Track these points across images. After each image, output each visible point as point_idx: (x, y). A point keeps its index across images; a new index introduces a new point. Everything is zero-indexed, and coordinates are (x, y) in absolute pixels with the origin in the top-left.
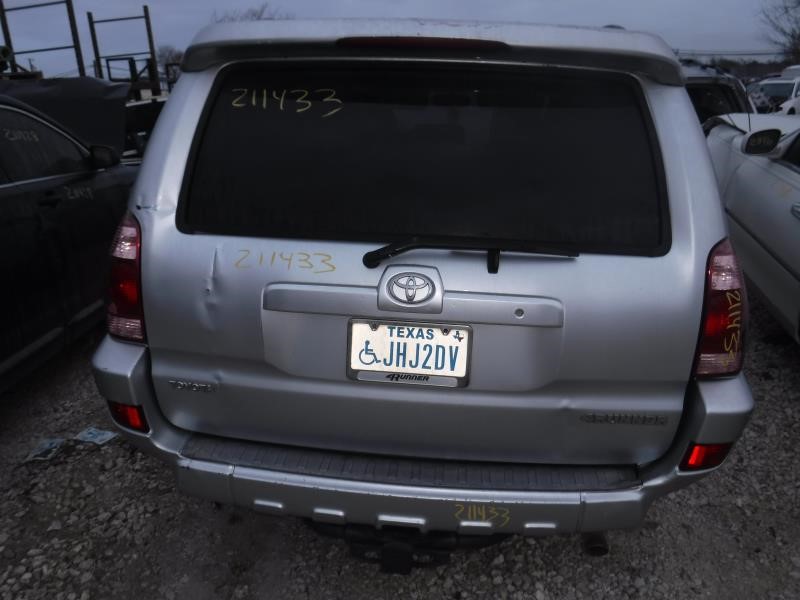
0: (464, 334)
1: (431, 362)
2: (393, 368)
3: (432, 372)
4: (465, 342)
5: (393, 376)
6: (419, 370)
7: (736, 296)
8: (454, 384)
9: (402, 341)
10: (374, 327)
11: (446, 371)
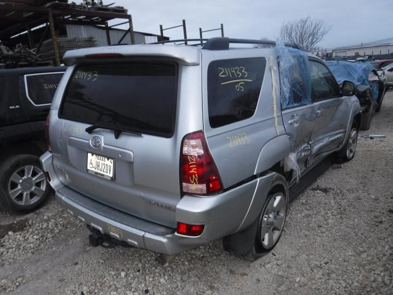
0: (112, 161)
1: (105, 170)
2: (96, 171)
3: (105, 174)
4: (112, 164)
5: (96, 173)
6: (102, 172)
7: (193, 158)
8: (110, 179)
9: (99, 161)
10: (92, 155)
11: (108, 174)
